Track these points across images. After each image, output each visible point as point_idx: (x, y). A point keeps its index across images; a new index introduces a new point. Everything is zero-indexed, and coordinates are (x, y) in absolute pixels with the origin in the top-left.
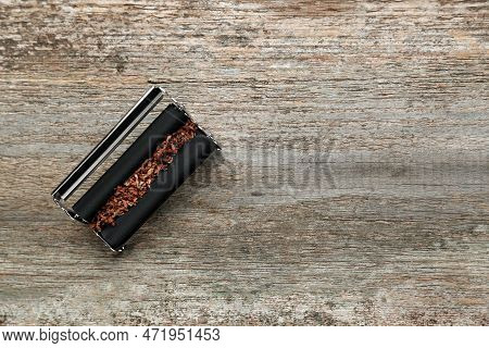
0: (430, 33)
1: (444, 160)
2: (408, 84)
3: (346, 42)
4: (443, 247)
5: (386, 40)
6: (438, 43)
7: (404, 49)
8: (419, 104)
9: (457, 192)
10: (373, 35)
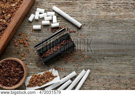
0: (95, 11)
1: (97, 41)
2: (89, 23)
3: (75, 13)
4: (97, 62)
5: (84, 12)
6: (96, 13)
7: (88, 14)
8: (92, 27)
9: (100, 49)
10: (81, 11)
